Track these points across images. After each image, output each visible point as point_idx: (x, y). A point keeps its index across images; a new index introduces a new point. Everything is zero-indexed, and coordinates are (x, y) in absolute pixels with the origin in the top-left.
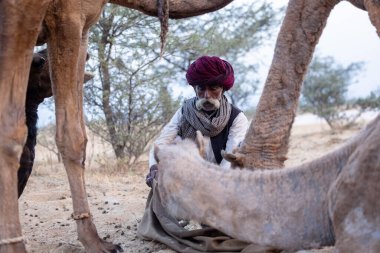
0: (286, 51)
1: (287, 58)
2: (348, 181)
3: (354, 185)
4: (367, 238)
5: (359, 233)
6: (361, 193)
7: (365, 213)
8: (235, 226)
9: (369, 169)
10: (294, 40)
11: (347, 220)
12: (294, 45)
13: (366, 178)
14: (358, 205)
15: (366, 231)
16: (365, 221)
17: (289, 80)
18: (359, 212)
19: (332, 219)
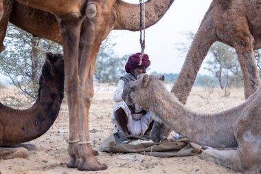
0: (191, 62)
1: (191, 65)
2: (244, 120)
3: (246, 121)
4: (255, 143)
5: (251, 141)
6: (250, 125)
7: (252, 133)
8: (192, 136)
9: (254, 115)
10: (195, 57)
11: (244, 136)
12: (195, 59)
13: (252, 118)
14: (248, 130)
15: (253, 140)
16: (252, 136)
17: (191, 75)
18: (249, 133)
19: (236, 137)
